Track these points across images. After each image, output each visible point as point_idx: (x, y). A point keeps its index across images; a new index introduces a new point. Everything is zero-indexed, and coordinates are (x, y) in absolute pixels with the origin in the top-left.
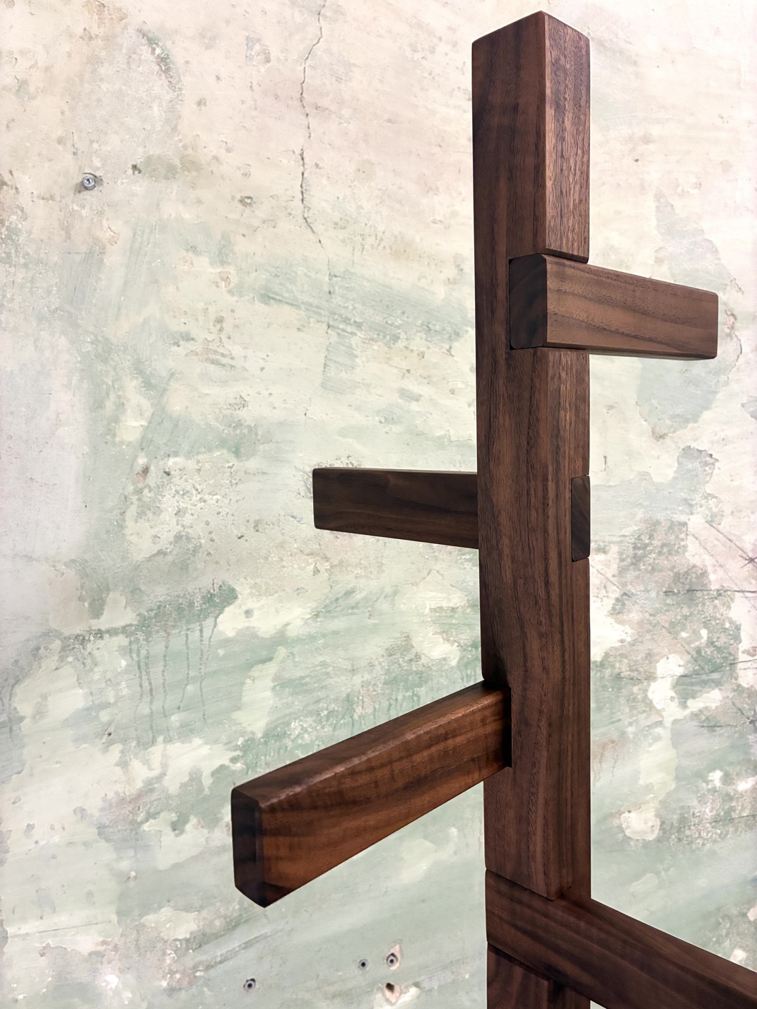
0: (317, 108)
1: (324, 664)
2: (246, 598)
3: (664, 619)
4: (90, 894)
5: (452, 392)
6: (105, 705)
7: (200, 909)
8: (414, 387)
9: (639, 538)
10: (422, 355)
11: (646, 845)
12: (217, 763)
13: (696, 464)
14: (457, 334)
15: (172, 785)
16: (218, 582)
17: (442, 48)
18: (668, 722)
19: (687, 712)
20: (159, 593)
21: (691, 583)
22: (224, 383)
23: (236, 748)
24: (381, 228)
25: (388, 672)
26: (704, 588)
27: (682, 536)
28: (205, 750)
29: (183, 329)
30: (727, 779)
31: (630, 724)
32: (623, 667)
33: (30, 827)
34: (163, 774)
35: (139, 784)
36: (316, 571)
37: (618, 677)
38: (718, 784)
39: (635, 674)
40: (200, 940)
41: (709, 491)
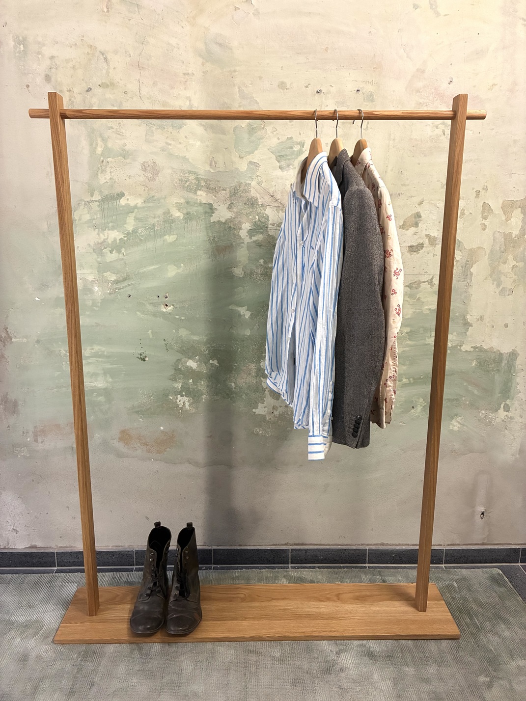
0: (143, 68)
1: (147, 215)
2: (127, 196)
3: (244, 212)
4: (91, 265)
5: (180, 143)
6: (94, 219)
7: (117, 274)
8: (170, 142)
9: (236, 187)
10: (171, 133)
11: (240, 278)
12: (120, 237)
13: (253, 166)
14: (181, 128)
15: (110, 241)
16: (120, 191)
17: (175, 50)
18: (246, 243)
19: (252, 240)
20: (106, 192)
21: (252, 202)
22: (121, 139)
23: (125, 234)
24: (159, 99)
25: (163, 219)
26: (257, 204)
27: (249, 187)
28: (118, 233)
29: (111, 125)
30: (265, 262)
31: (234, 242)
32: (232, 225)
33: (78, 247)
34: (108, 238)
35: (102, 240)
36: (144, 190)
37: (230, 227)
38: (262, 264)
39: (235, 227)
40: (117, 282)
41: (258, 174)
